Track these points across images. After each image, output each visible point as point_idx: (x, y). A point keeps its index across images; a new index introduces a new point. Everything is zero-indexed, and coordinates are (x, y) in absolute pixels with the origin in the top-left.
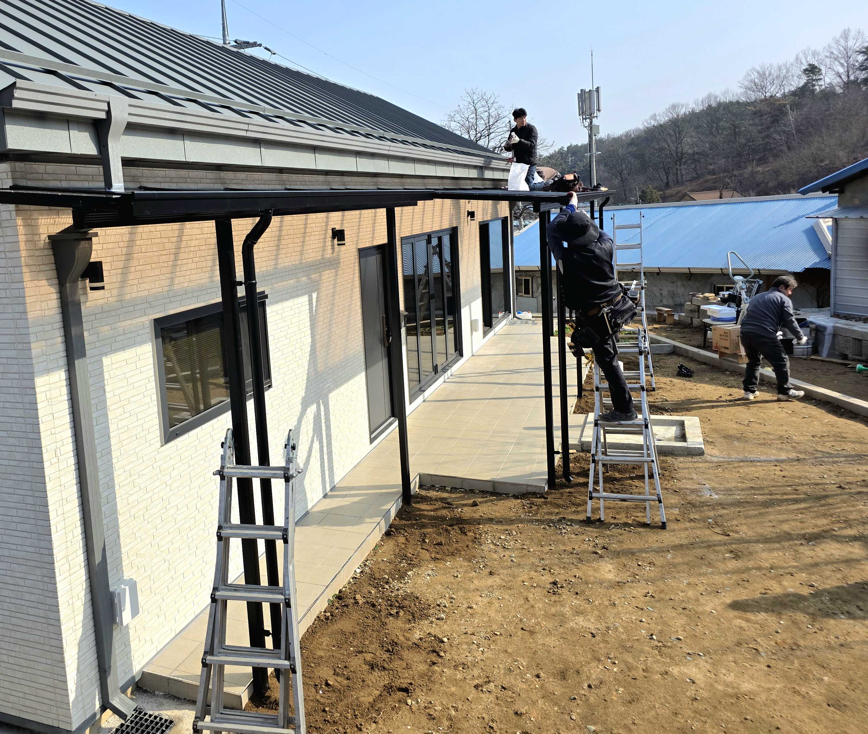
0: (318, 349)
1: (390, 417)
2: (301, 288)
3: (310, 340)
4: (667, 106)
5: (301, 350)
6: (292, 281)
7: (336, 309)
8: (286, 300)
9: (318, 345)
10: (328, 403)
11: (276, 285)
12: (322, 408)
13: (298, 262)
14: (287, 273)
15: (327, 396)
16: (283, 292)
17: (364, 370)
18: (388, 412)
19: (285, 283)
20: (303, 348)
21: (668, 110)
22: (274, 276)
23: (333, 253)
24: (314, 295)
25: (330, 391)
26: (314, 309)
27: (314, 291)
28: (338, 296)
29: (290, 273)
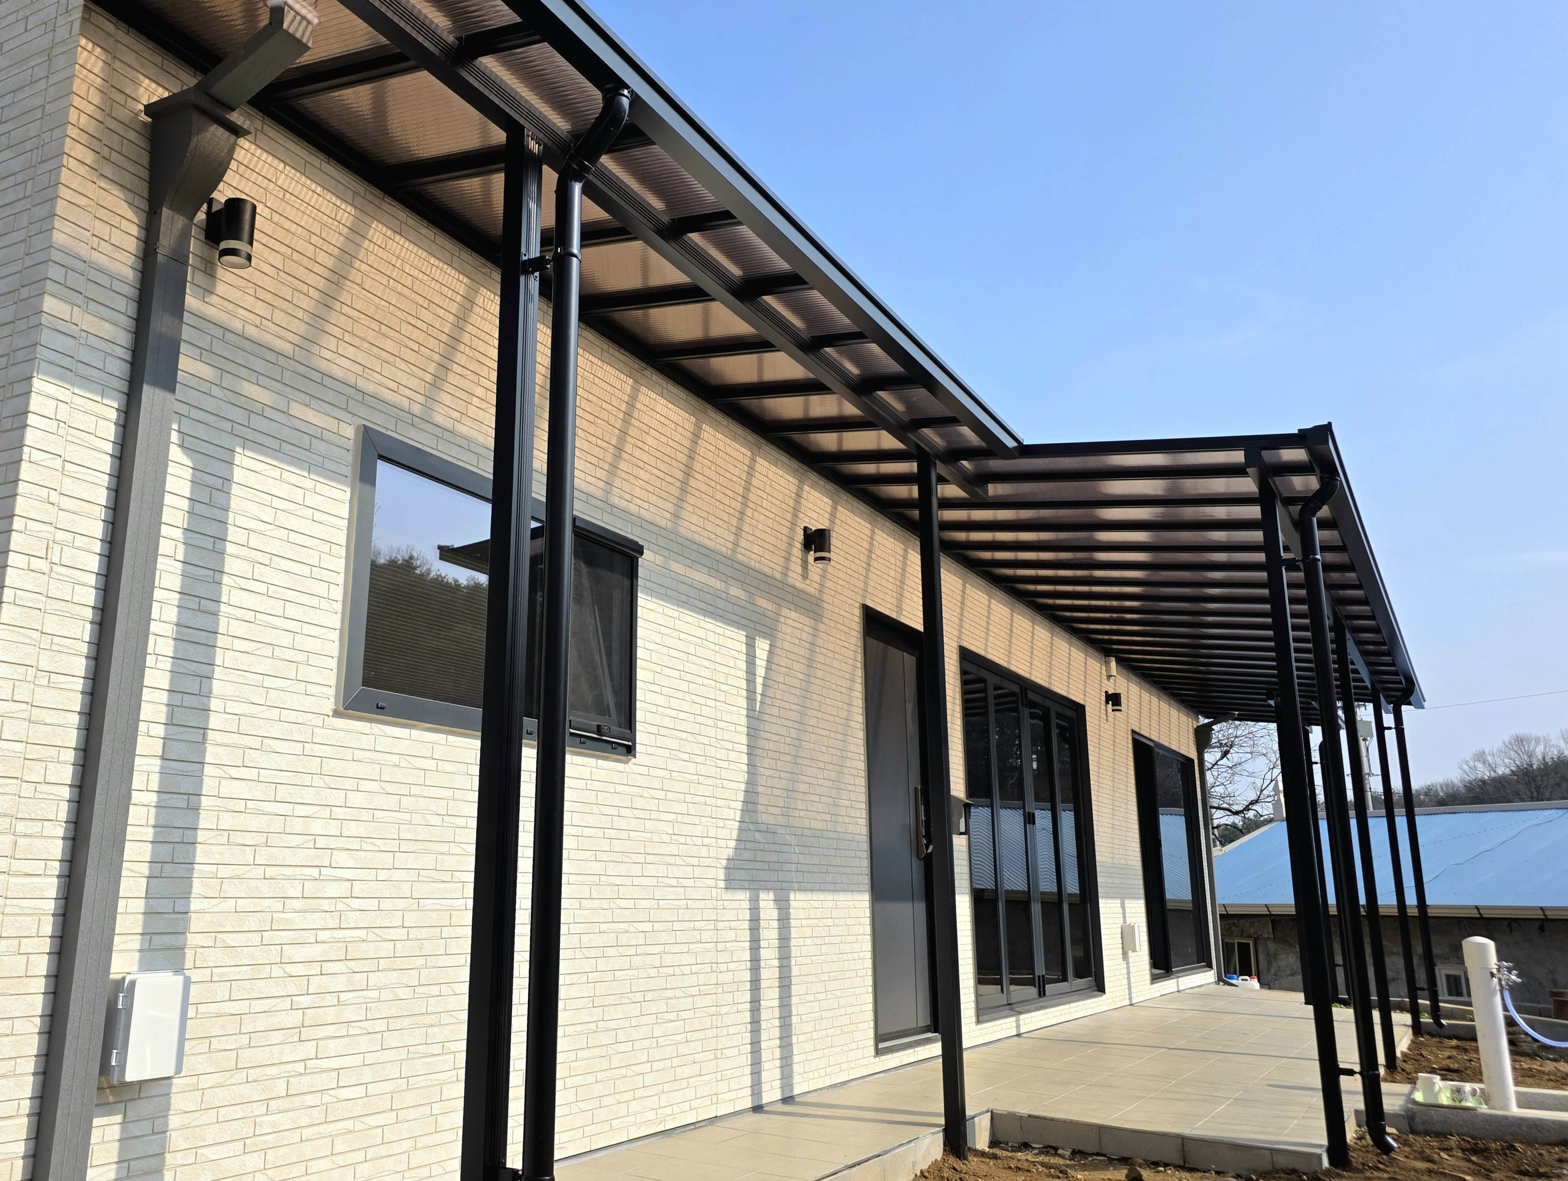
1: (927, 1029)
4: (1507, 739)
18: (924, 1019)
21: (1508, 746)
23: (805, 578)
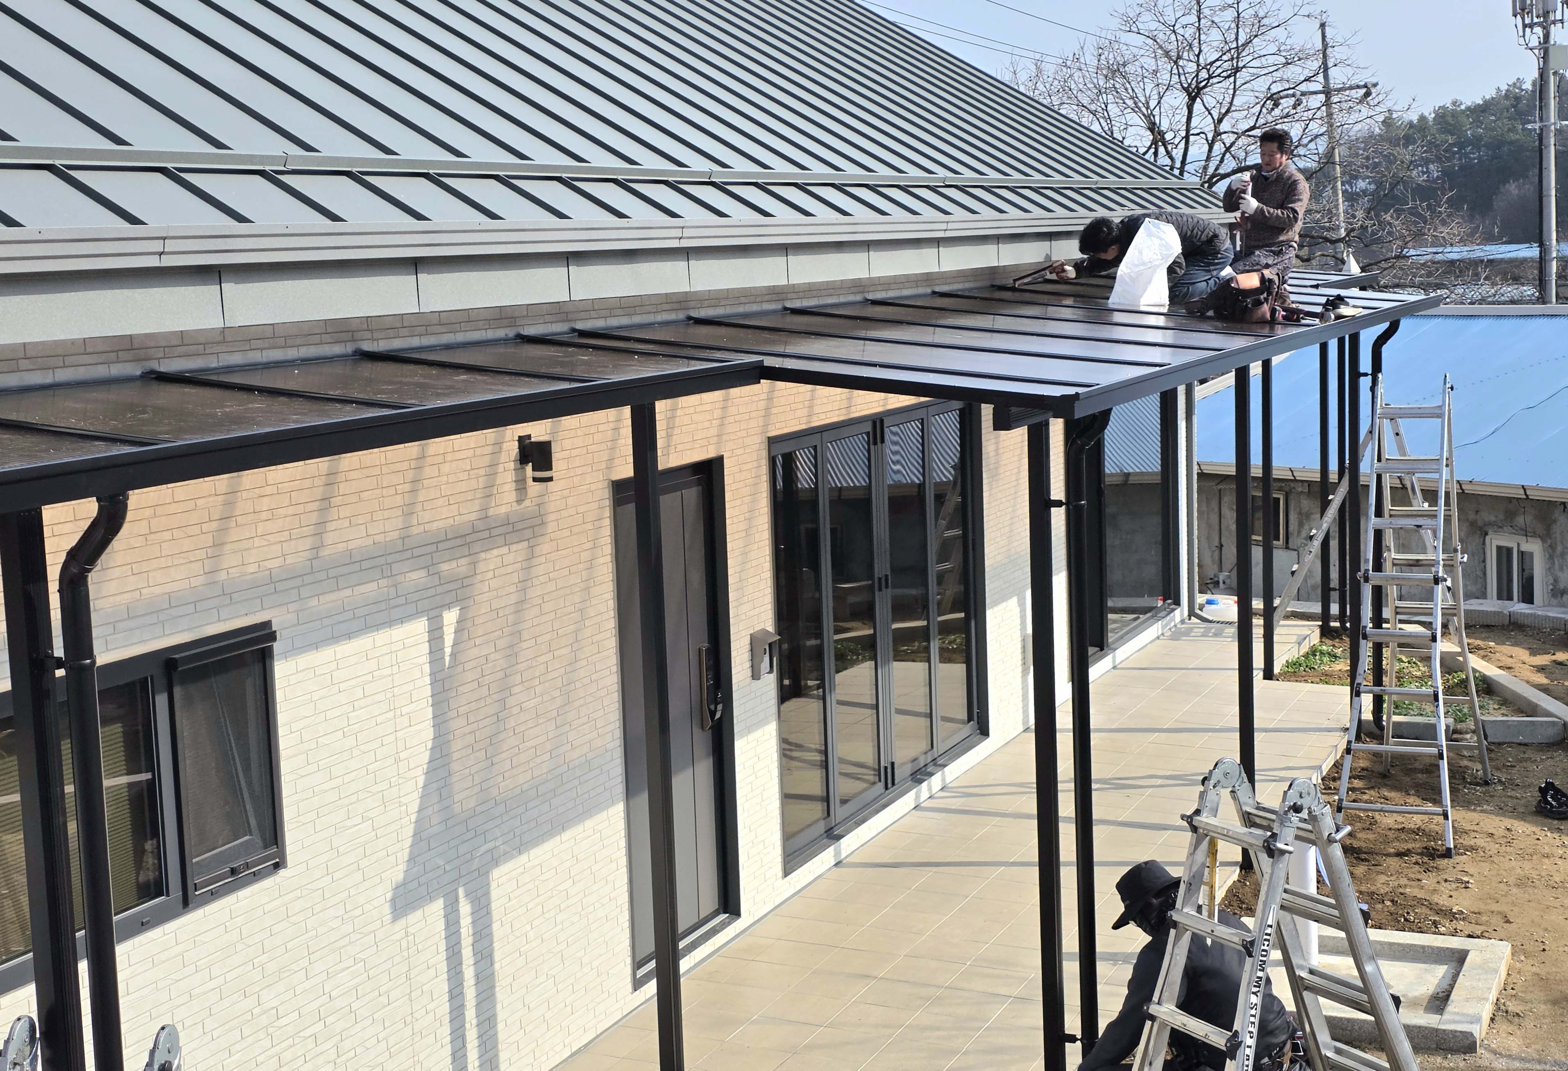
0: (455, 756)
1: (715, 914)
2: (402, 600)
3: (427, 733)
5: (397, 761)
6: (373, 586)
7: (524, 645)
8: (349, 636)
9: (457, 745)
10: (487, 893)
11: (314, 602)
12: (465, 908)
13: (395, 535)
14: (356, 567)
15: (483, 873)
16: (341, 618)
17: (622, 796)
19: (348, 592)
20: (403, 756)
22: (308, 579)
23: (519, 501)
24: (450, 617)
25: (496, 862)
26: (448, 651)
27: (449, 606)
28: (535, 611)
29: (365, 565)
